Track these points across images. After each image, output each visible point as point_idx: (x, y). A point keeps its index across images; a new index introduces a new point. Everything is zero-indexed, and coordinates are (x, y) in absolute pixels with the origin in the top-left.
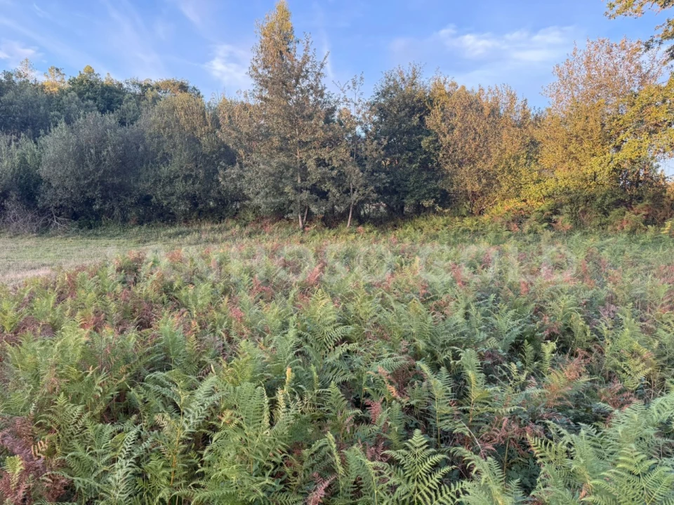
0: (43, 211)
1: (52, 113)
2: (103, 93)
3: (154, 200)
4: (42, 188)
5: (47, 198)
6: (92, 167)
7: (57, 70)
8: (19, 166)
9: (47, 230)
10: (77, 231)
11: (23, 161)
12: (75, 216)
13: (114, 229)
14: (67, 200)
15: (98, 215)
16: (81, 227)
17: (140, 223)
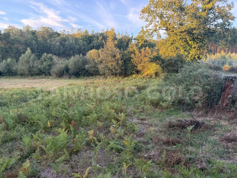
0: (70, 74)
1: (76, 46)
2: (89, 38)
3: (89, 71)
4: (69, 70)
5: (70, 72)
6: (77, 66)
7: (79, 30)
8: (66, 66)
9: (70, 78)
10: (75, 78)
11: (66, 65)
12: (76, 75)
13: (82, 77)
14: (74, 72)
15: (79, 74)
16: (76, 77)
17: (87, 76)
